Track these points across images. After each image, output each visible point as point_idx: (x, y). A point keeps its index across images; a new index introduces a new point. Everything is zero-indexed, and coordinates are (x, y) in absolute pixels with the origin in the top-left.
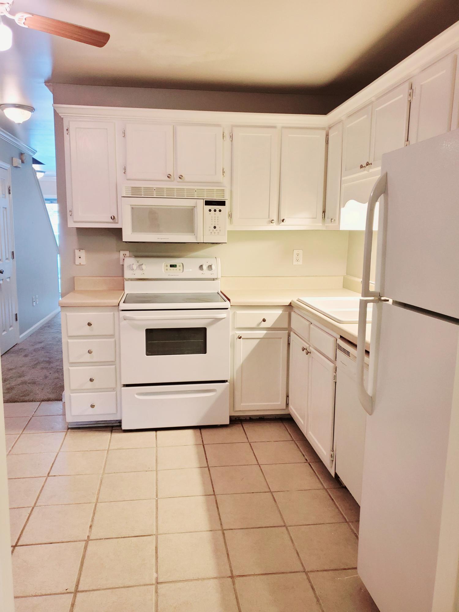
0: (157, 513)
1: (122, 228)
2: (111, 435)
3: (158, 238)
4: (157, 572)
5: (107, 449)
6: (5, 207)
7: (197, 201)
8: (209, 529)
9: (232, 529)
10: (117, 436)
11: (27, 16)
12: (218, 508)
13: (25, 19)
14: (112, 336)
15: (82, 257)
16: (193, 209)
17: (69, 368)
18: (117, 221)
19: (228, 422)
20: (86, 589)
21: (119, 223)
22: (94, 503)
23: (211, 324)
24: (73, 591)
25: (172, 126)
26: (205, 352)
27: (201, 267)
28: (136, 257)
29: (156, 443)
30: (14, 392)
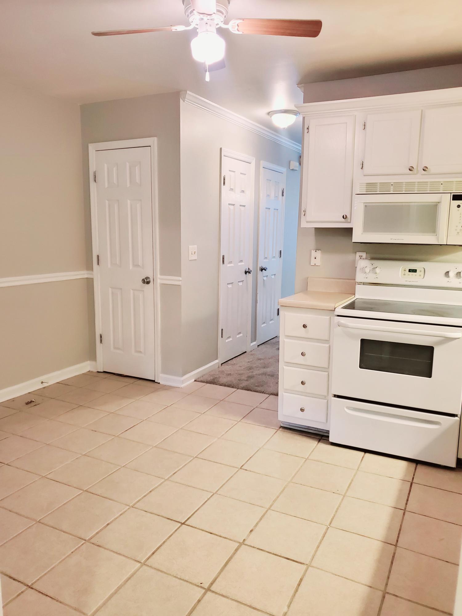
0: (320, 543)
1: (352, 228)
2: (317, 444)
3: (391, 239)
4: (289, 606)
5: (306, 458)
6: (277, 209)
7: (442, 196)
8: (368, 584)
9: (396, 596)
10: (323, 446)
11: (238, 22)
12: (392, 563)
13: (238, 25)
14: (327, 341)
15: (318, 258)
16: (437, 205)
17: (284, 367)
18: (349, 221)
19: (453, 465)
20: (216, 591)
21: (351, 222)
22: (266, 508)
23: (440, 343)
24: (206, 588)
25: (421, 111)
26: (430, 376)
27: (447, 273)
28: (373, 259)
29: (360, 465)
30: (252, 380)
